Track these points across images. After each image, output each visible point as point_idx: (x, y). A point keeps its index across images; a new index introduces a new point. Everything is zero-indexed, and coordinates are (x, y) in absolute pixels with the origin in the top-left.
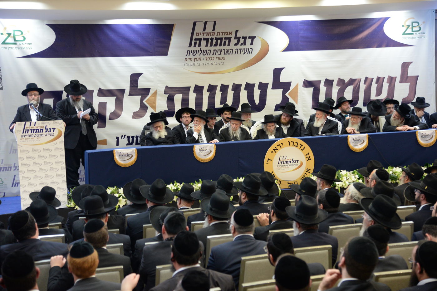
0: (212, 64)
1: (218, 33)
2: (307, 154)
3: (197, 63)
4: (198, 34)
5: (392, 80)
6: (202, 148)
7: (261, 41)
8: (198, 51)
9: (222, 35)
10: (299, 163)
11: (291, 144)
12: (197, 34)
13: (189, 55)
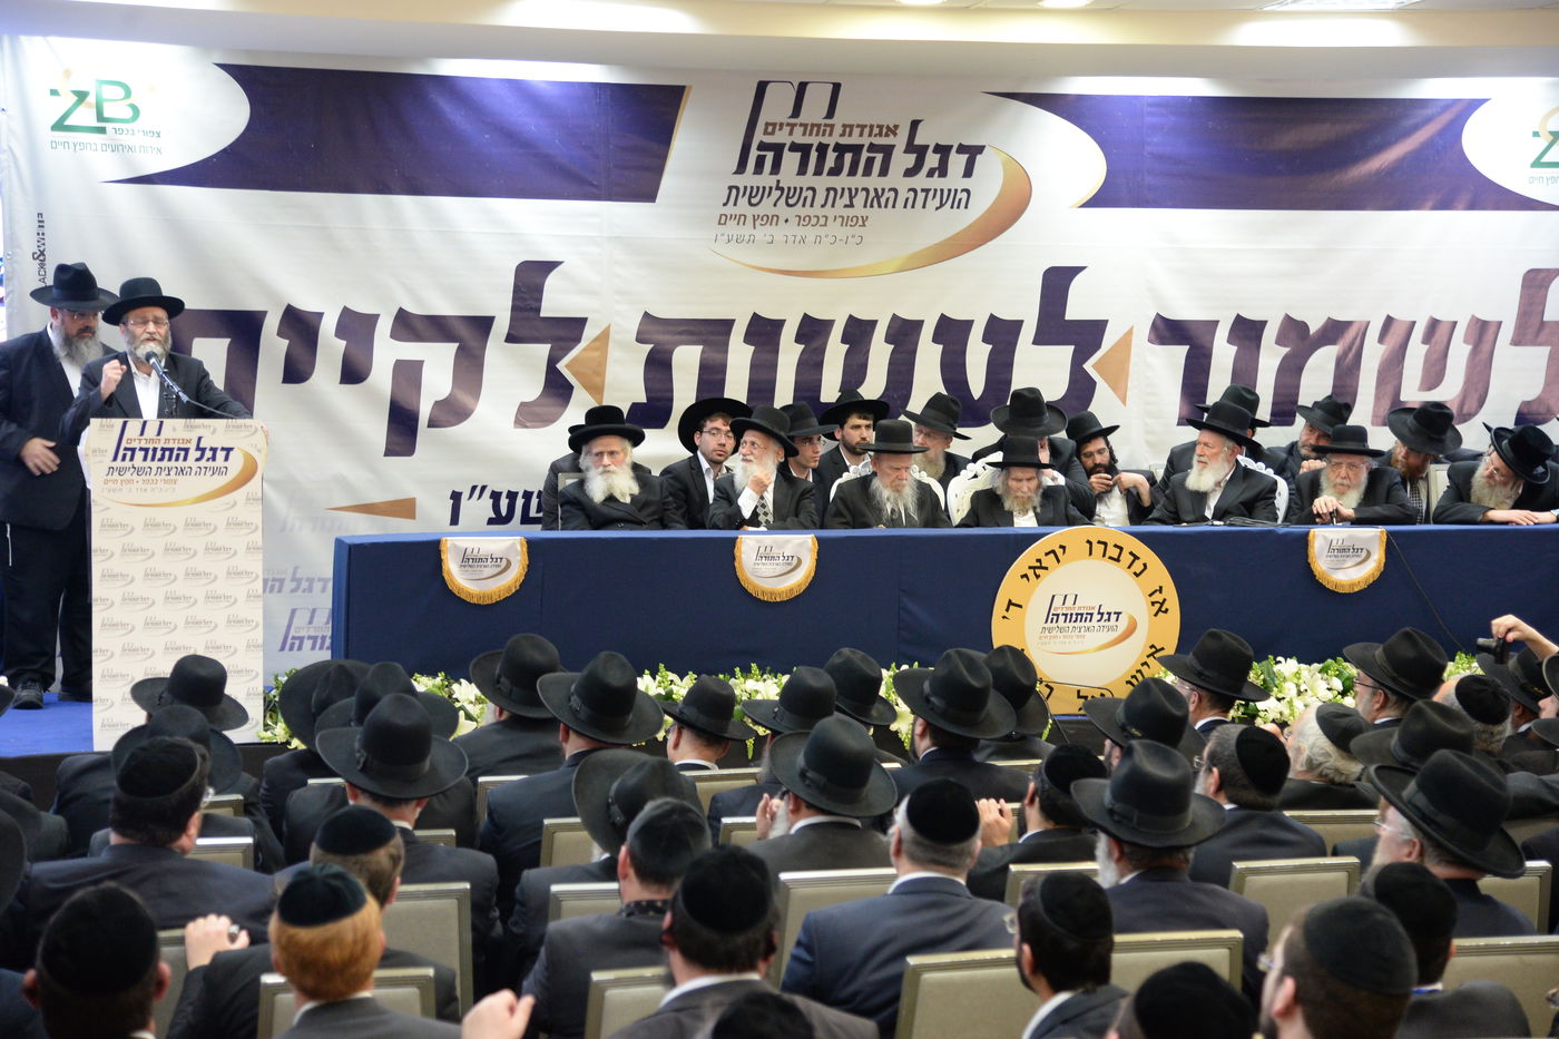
0: (818, 240)
1: (844, 126)
2: (1156, 591)
3: (762, 233)
4: (772, 127)
5: (1482, 332)
6: (769, 549)
7: (1004, 165)
8: (771, 188)
9: (861, 135)
10: (1123, 624)
11: (1098, 549)
12: (770, 129)
13: (735, 204)
